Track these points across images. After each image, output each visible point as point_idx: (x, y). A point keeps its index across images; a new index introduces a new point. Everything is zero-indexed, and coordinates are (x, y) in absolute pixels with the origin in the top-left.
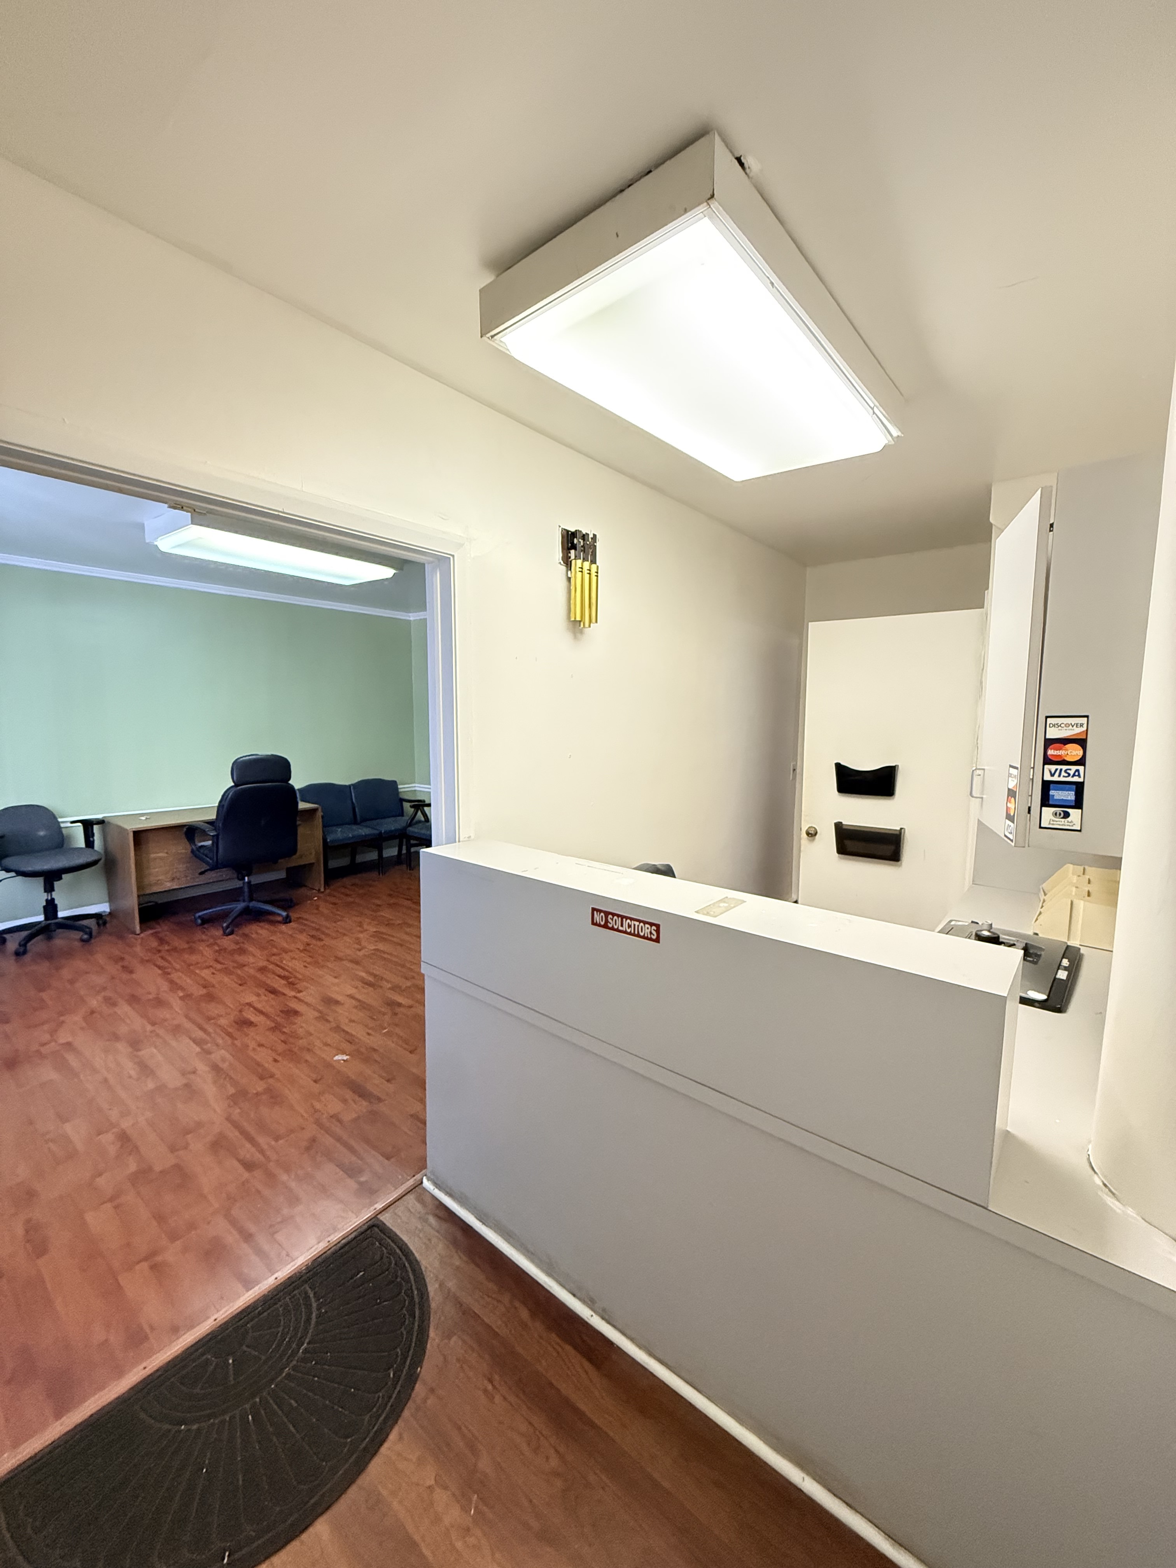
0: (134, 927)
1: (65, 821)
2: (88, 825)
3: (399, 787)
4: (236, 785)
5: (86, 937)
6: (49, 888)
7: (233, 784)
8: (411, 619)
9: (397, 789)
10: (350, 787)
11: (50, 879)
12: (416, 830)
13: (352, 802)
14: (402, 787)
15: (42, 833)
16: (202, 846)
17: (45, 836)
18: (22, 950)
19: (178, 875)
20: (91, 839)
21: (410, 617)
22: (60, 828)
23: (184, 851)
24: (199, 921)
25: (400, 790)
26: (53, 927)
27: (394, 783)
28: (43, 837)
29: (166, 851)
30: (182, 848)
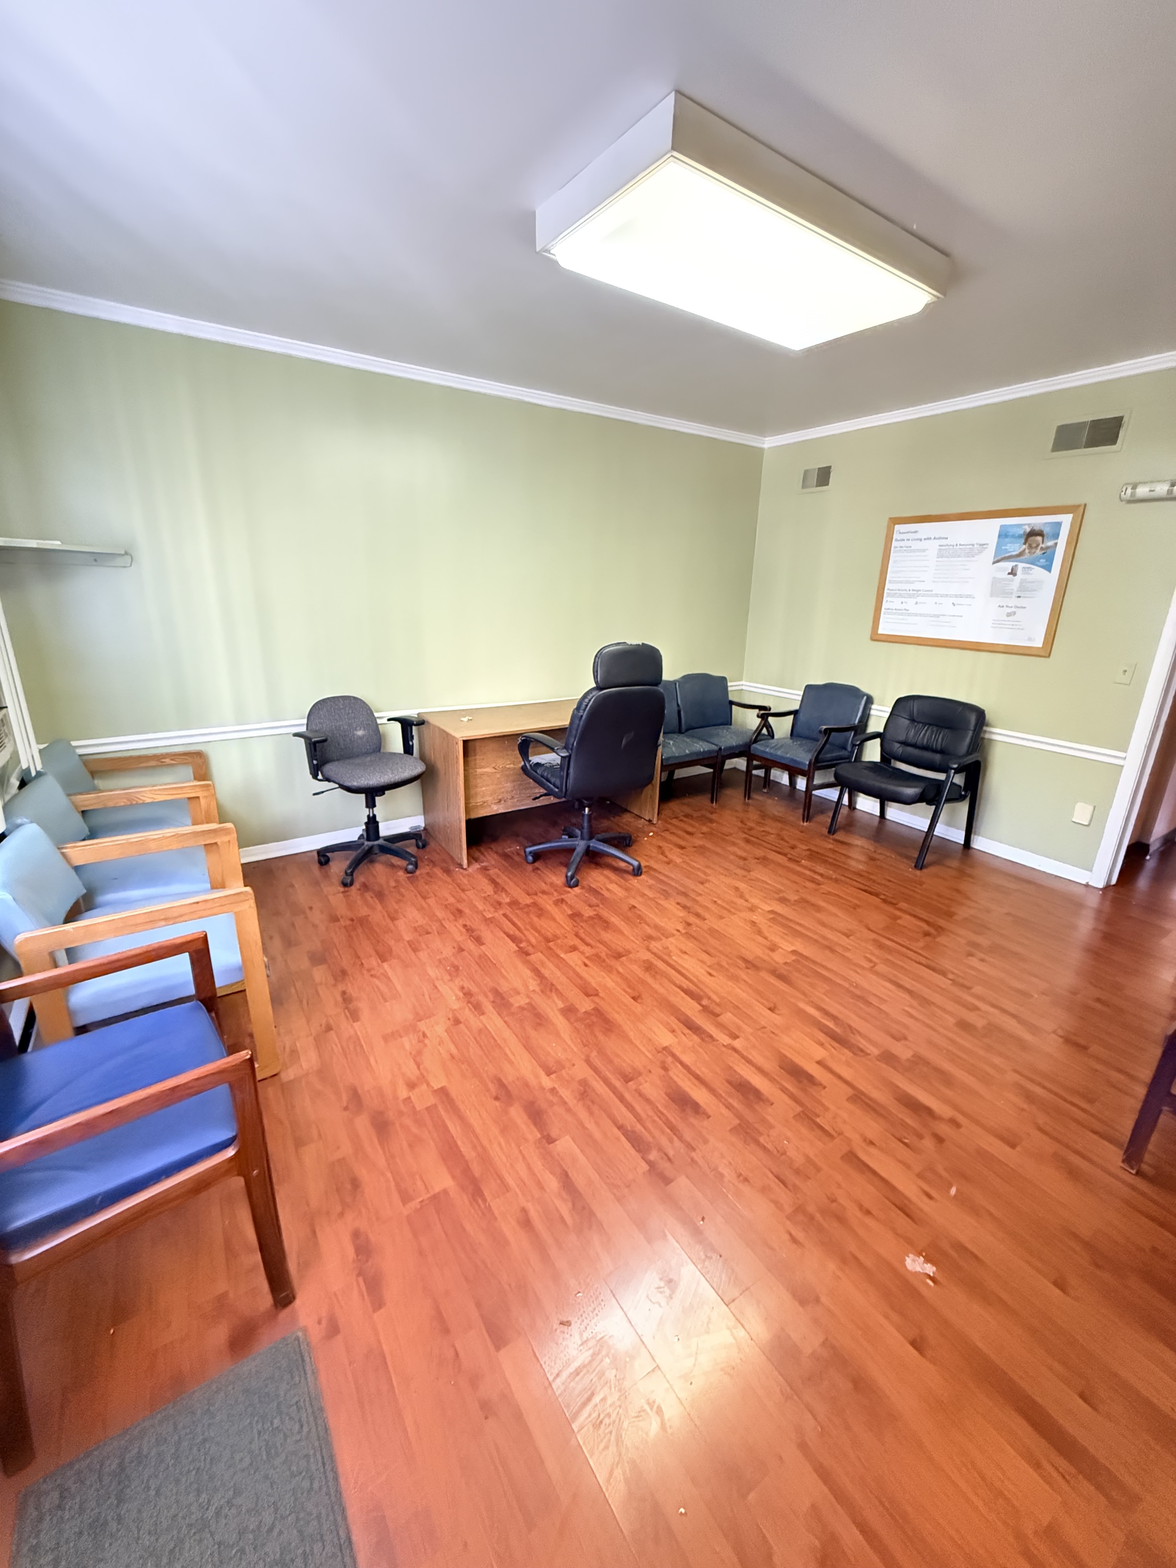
0: (462, 859)
1: (382, 716)
2: (406, 724)
3: (729, 684)
4: (599, 688)
5: (410, 867)
6: (371, 804)
7: (594, 685)
8: (766, 446)
9: (726, 687)
10: (676, 684)
11: (372, 794)
12: (762, 748)
13: (678, 705)
14: (732, 686)
15: (360, 733)
16: (538, 765)
17: (364, 736)
18: (349, 880)
19: (506, 796)
20: (411, 743)
21: (764, 444)
22: (377, 725)
23: (512, 766)
24: (530, 858)
25: (729, 689)
26: (376, 850)
27: (723, 680)
28: (361, 738)
29: (494, 765)
30: (513, 761)
